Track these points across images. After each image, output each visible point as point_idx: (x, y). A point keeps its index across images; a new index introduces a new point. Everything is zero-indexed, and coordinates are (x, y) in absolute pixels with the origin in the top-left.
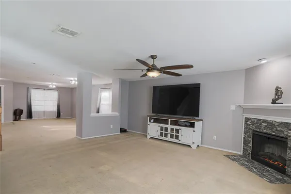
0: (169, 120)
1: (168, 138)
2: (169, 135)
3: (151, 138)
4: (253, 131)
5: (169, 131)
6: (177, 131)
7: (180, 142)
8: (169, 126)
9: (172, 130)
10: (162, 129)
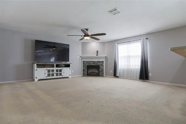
0: (55, 64)
1: (55, 77)
2: (55, 75)
3: (39, 80)
4: (87, 65)
5: (55, 72)
6: (61, 71)
7: (63, 77)
8: (55, 69)
9: (57, 71)
10: (49, 71)
